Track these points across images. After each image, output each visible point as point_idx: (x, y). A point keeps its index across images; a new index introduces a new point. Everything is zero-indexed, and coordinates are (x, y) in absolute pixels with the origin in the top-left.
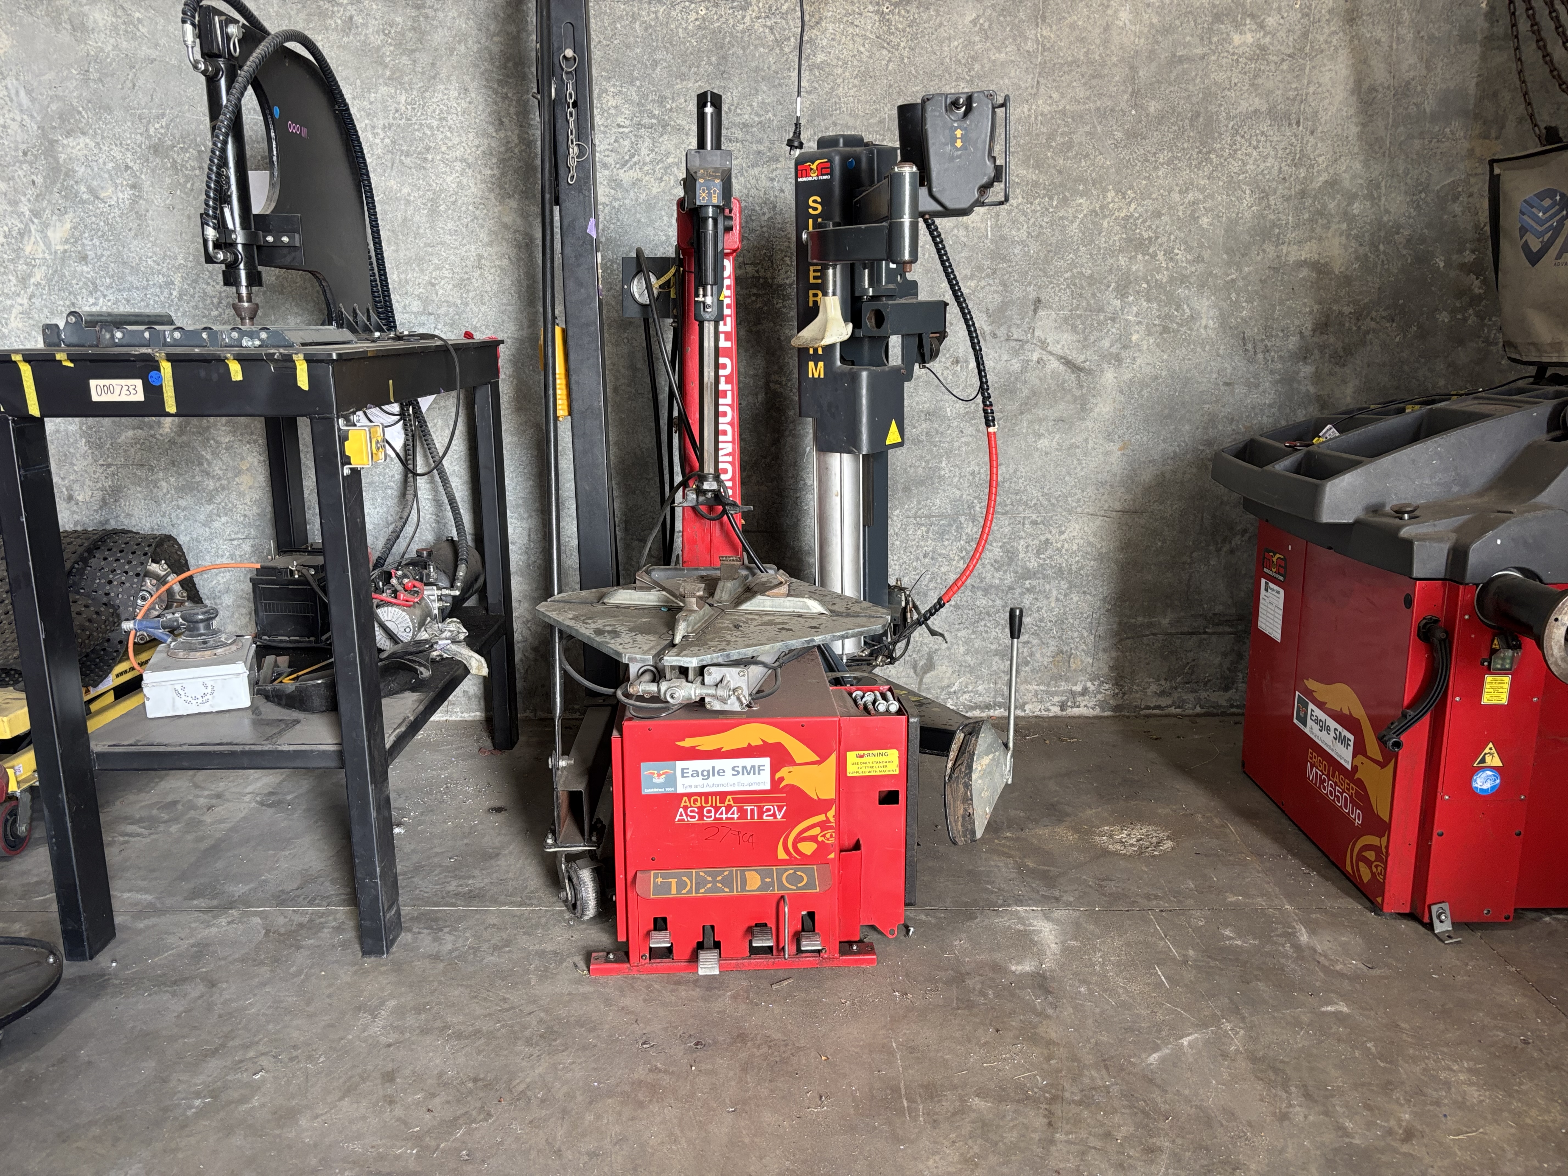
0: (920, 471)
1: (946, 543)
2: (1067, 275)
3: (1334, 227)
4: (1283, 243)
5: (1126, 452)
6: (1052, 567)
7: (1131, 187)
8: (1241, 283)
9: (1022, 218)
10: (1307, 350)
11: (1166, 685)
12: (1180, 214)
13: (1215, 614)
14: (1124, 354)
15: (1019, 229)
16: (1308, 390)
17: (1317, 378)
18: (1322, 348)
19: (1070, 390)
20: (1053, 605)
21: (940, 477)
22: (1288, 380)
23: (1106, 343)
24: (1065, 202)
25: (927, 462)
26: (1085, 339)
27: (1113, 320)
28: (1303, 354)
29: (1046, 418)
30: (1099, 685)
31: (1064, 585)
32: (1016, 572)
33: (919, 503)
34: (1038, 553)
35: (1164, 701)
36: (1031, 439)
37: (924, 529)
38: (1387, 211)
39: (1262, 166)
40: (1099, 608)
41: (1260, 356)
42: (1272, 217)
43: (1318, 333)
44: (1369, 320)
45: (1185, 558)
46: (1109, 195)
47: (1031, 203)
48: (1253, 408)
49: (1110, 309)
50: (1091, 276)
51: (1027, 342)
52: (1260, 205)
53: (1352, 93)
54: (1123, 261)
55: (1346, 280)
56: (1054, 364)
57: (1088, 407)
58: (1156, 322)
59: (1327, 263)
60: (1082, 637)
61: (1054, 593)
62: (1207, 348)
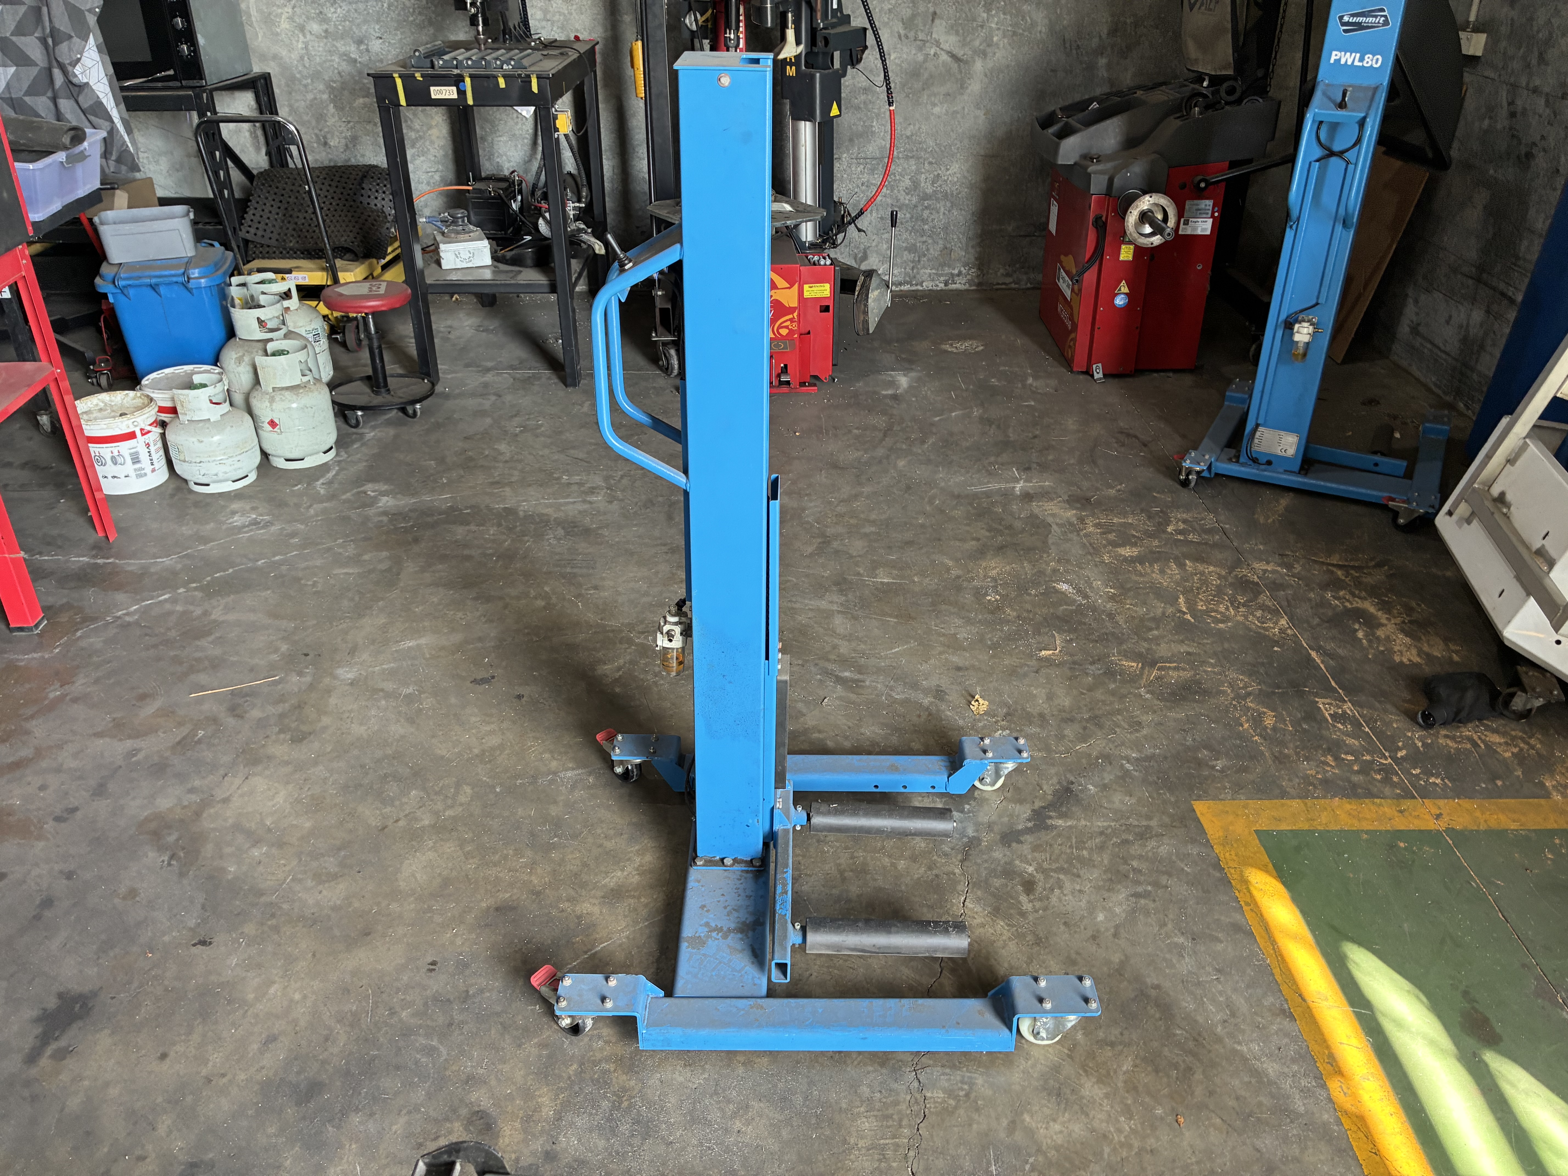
0: (860, 128)
5: (988, 116)
6: (941, 192)
10: (1104, 48)
11: (1010, 269)
14: (989, 50)
16: (1103, 75)
17: (1110, 67)
18: (1113, 46)
19: (954, 74)
20: (941, 217)
22: (1091, 68)
23: (977, 43)
25: (864, 122)
27: (982, 26)
28: (1101, 51)
29: (939, 93)
30: (969, 270)
31: (948, 204)
32: (919, 196)
33: (858, 149)
34: (933, 183)
35: (1008, 280)
36: (929, 107)
37: (861, 167)
40: (970, 219)
41: (1074, 52)
43: (1110, 36)
44: (1143, 27)
48: (1069, 87)
49: (980, 20)
51: (927, 41)
56: (944, 57)
57: (965, 85)
60: (959, 238)
61: (942, 209)
62: (1041, 46)
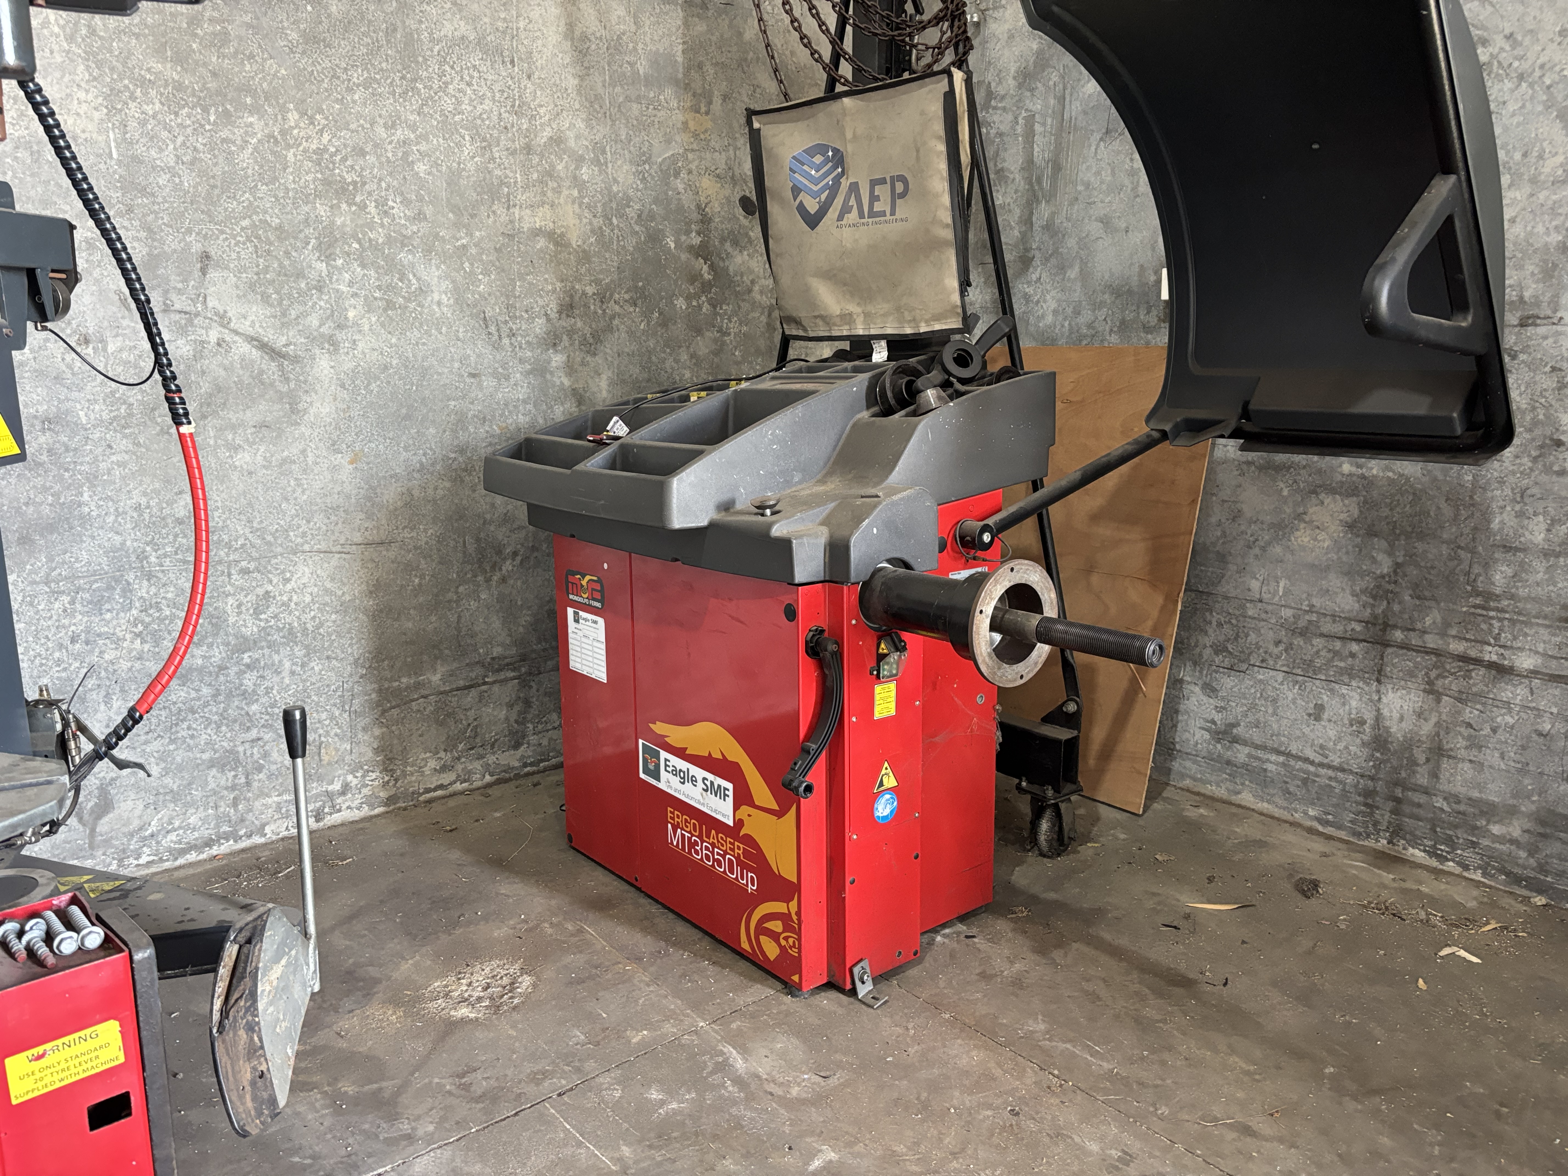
0: (46, 510)
1: (108, 616)
2: (245, 223)
3: (565, 192)
4: (515, 206)
5: (360, 465)
6: (279, 630)
7: (320, 111)
8: (473, 251)
9: (165, 134)
10: (556, 336)
11: (447, 757)
12: (390, 155)
13: (493, 659)
15: (161, 150)
16: (562, 383)
17: (570, 369)
18: (571, 333)
19: (272, 385)
20: (287, 681)
21: (82, 517)
22: (540, 370)
23: (313, 321)
24: (227, 117)
25: (57, 495)
26: (284, 315)
27: (320, 289)
28: (552, 341)
29: (242, 424)
30: (363, 776)
31: (299, 652)
32: (228, 644)
33: (50, 559)
34: (257, 613)
35: (447, 778)
36: (223, 453)
37: (66, 599)
38: (615, 181)
39: (480, 108)
40: (351, 675)
41: (506, 341)
42: (497, 172)
43: (564, 316)
44: (612, 302)
45: (451, 595)
46: (290, 115)
47: (176, 114)
48: (506, 405)
49: (313, 275)
50: (280, 228)
51: (197, 315)
52: (483, 155)
53: (566, 37)
54: (322, 210)
55: (585, 256)
56: (243, 348)
57: (301, 406)
58: (377, 295)
59: (562, 235)
60: (332, 718)
61: (287, 664)
62: (444, 329)
